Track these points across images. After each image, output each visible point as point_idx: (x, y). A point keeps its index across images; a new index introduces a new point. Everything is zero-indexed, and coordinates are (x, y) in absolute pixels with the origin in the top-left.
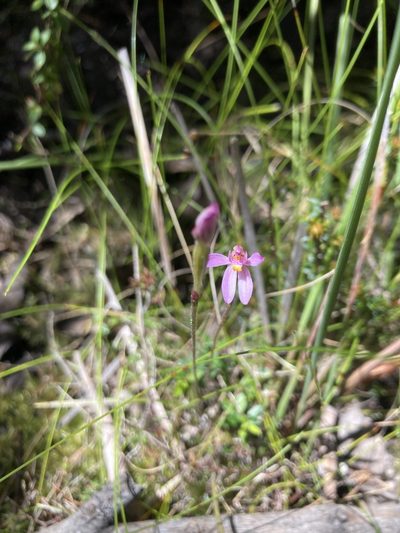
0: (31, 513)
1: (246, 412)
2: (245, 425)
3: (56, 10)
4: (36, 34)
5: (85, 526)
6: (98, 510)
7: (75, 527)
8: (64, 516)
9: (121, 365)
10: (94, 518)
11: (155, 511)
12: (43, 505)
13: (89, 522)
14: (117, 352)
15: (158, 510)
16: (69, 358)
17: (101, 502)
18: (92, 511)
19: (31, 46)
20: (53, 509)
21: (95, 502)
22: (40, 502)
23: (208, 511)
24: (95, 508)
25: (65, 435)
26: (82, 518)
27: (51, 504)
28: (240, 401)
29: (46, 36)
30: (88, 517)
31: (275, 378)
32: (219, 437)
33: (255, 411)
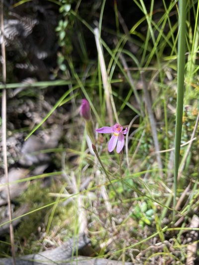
0: (42, 242)
1: (145, 212)
2: (143, 218)
3: (69, 11)
4: (61, 23)
5: (62, 253)
6: (69, 247)
7: (58, 253)
8: (56, 247)
9: (91, 181)
10: (67, 250)
11: (97, 253)
12: (47, 240)
13: (64, 252)
14: (90, 174)
15: (99, 253)
16: (69, 175)
17: (71, 244)
18: (66, 247)
19: (59, 29)
20: (52, 243)
21: (68, 243)
22: (47, 239)
23: (119, 258)
24: (68, 245)
25: (64, 210)
26: (62, 249)
27: (51, 240)
28: (143, 206)
29: (65, 24)
30: (64, 249)
31: (163, 197)
32: (132, 223)
33: (149, 212)
